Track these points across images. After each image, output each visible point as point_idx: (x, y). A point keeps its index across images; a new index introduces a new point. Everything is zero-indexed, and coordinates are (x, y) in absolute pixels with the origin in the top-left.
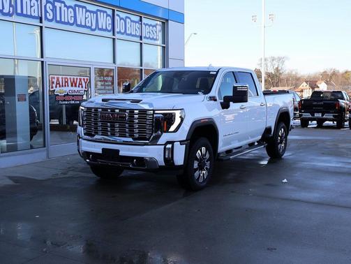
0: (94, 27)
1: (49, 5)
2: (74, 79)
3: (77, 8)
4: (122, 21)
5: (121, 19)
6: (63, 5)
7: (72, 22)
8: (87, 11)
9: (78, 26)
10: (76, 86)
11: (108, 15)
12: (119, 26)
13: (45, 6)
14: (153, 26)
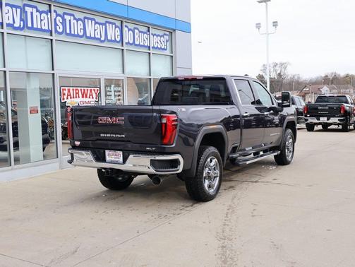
0: (103, 39)
1: (59, 18)
2: (84, 90)
3: (86, 21)
4: (130, 32)
5: (129, 30)
6: (72, 17)
7: (81, 34)
8: (96, 23)
9: (87, 37)
10: (86, 97)
11: (116, 27)
12: (128, 37)
13: (55, 19)
14: (161, 36)
